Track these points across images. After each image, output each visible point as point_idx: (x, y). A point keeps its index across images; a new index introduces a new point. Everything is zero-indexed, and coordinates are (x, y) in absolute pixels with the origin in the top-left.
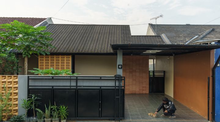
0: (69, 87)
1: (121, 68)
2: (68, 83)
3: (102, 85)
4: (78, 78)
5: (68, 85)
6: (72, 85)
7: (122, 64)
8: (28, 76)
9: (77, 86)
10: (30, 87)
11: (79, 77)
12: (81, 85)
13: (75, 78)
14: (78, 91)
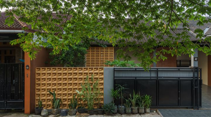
0: (149, 78)
1: (197, 61)
2: (149, 75)
3: (181, 76)
4: (159, 70)
5: (149, 76)
6: (152, 76)
7: (197, 57)
8: (114, 68)
9: (157, 77)
10: (115, 78)
11: (159, 68)
12: (161, 76)
13: (156, 70)
14: (158, 81)
